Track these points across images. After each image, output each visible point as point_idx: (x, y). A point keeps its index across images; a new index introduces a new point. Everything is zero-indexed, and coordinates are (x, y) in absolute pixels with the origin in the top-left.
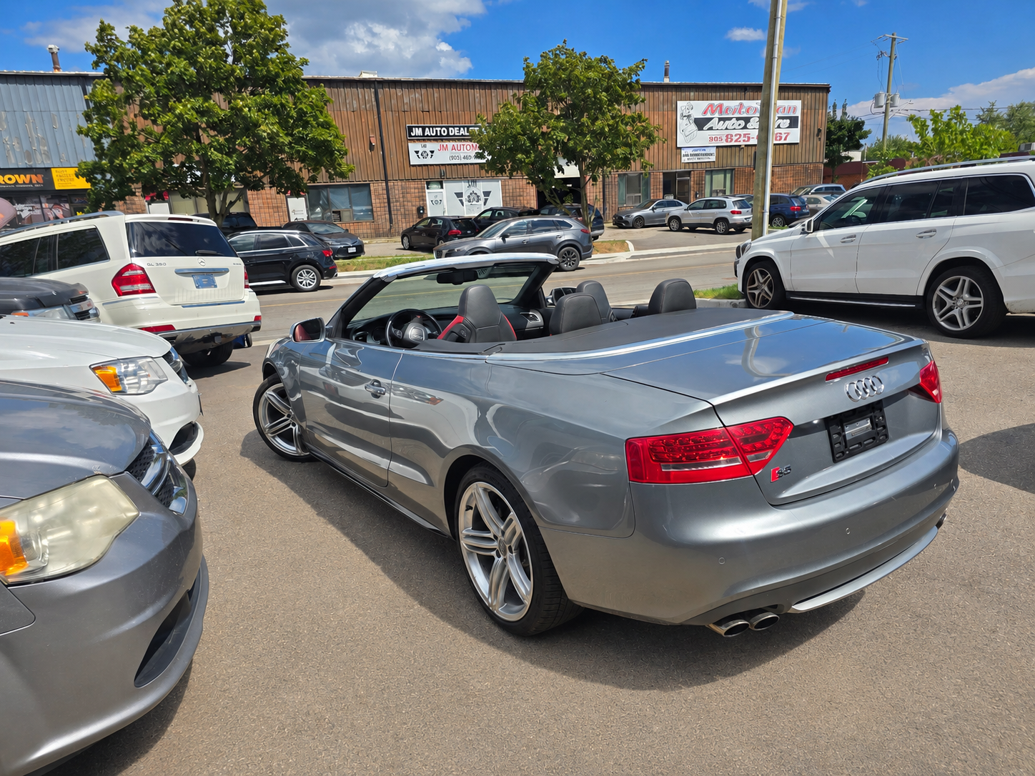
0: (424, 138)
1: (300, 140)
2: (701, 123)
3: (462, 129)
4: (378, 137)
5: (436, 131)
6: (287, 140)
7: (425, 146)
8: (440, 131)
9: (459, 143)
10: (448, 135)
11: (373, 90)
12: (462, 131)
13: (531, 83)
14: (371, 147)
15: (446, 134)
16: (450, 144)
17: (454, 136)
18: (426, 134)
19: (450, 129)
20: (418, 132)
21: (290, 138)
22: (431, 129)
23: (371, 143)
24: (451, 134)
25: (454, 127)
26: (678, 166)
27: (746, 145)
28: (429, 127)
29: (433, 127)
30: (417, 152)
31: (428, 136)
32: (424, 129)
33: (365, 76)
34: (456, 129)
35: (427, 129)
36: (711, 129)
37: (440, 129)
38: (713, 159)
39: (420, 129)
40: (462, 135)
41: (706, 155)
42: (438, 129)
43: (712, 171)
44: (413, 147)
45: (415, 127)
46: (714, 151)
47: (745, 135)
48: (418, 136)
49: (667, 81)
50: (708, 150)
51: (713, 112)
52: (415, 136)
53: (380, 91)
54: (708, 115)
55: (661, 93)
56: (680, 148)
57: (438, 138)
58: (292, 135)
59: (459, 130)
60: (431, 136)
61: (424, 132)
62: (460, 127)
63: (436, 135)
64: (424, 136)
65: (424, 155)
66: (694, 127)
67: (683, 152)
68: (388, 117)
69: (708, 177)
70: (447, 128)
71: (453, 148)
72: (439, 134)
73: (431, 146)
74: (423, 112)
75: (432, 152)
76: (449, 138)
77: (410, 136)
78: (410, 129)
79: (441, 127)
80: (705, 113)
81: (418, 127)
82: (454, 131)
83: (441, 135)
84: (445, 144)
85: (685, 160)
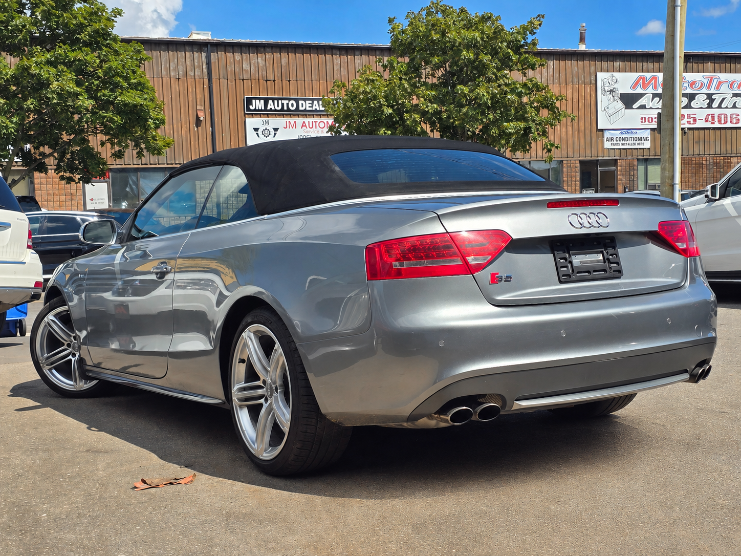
0: (266, 113)
1: (105, 105)
2: (629, 100)
3: (316, 102)
4: (208, 110)
5: (283, 104)
6: (89, 103)
7: (267, 123)
8: (288, 104)
9: (311, 120)
10: (297, 109)
11: (204, 54)
12: (316, 106)
13: (399, 47)
14: (198, 122)
15: (294, 108)
16: (299, 121)
17: (305, 110)
18: (268, 108)
19: (301, 102)
20: (260, 105)
21: (92, 102)
22: (276, 101)
23: (198, 118)
24: (301, 108)
25: (305, 100)
26: (600, 154)
27: (689, 129)
28: (273, 99)
29: (278, 99)
30: (256, 130)
31: (271, 110)
32: (266, 101)
33: (195, 37)
34: (307, 102)
35: (271, 102)
36: (643, 107)
37: (287, 101)
38: (647, 145)
39: (262, 101)
40: (316, 110)
41: (639, 139)
42: (285, 102)
43: (646, 160)
44: (251, 122)
45: (256, 99)
46: (647, 134)
47: (689, 116)
48: (259, 110)
49: (582, 48)
50: (640, 134)
51: (645, 86)
52: (255, 110)
53: (213, 56)
54: (639, 90)
55: (575, 63)
56: (602, 130)
57: (284, 113)
58: (95, 98)
59: (312, 104)
60: (276, 110)
61: (266, 104)
62: (313, 100)
63: (282, 110)
64: (266, 110)
65: (266, 133)
66: (620, 105)
67: (607, 135)
68: (222, 88)
69: (641, 168)
70: (297, 100)
71: (304, 125)
72: (285, 108)
73: (274, 122)
74: (266, 81)
75: (276, 130)
76: (297, 113)
77: (249, 109)
78: (249, 101)
79: (289, 99)
80: (634, 86)
81: (260, 99)
82: (305, 105)
83: (289, 110)
84: (292, 121)
85: (607, 145)
